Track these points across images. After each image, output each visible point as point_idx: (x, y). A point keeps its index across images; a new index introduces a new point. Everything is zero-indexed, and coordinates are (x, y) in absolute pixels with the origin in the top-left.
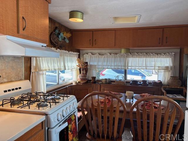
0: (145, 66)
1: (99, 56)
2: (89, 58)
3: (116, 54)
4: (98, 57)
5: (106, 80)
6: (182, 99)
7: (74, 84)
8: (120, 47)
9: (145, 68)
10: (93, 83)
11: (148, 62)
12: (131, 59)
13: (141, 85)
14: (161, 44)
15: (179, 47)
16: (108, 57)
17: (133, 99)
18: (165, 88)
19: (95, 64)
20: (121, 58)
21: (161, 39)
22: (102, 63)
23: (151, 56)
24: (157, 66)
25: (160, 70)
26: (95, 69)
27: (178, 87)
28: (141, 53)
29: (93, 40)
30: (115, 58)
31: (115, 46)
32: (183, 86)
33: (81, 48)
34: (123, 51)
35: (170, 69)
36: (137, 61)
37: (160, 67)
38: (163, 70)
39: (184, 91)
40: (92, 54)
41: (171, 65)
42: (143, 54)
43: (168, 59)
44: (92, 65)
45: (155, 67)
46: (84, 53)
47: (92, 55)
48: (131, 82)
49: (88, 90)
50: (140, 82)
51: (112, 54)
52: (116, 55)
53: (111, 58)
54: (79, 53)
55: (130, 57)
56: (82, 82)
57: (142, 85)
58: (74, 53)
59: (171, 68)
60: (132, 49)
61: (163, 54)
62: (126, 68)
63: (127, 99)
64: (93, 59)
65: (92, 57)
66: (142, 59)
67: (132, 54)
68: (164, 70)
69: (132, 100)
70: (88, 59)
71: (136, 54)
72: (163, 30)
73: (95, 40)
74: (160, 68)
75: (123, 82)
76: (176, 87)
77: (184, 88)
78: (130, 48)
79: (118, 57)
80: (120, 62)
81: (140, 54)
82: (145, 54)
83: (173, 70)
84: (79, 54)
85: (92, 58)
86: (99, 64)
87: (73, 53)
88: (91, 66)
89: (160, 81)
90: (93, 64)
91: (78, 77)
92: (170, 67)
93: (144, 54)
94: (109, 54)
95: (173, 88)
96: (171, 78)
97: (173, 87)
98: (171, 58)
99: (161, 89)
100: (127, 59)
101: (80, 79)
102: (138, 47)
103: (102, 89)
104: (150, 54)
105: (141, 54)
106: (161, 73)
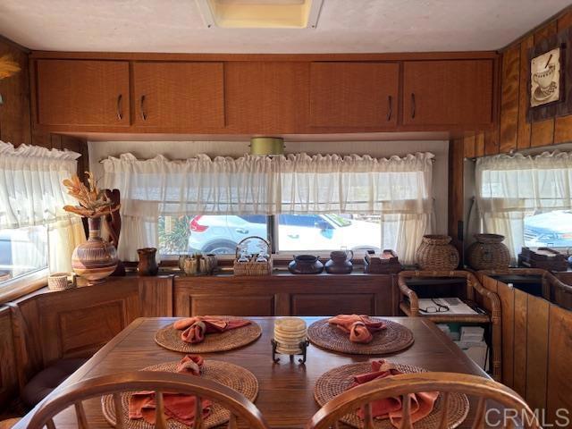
0: (338, 200)
1: (170, 164)
2: (127, 171)
3: (235, 158)
4: (163, 169)
5: (198, 261)
6: (470, 319)
7: (54, 287)
8: (248, 131)
9: (338, 207)
10: (144, 274)
11: (347, 185)
12: (291, 175)
13: (327, 270)
14: (394, 120)
15: (446, 134)
16: (204, 170)
17: (304, 353)
18: (410, 278)
19: (155, 195)
20: (254, 171)
21: (395, 102)
22: (182, 191)
23: (357, 164)
24: (377, 202)
25: (390, 212)
26: (153, 218)
27: (452, 273)
28: (324, 156)
29: (131, 98)
30: (232, 172)
31: (225, 125)
32: (465, 267)
33: (90, 134)
34: (260, 145)
35: (420, 210)
36: (311, 182)
37: (388, 202)
38: (399, 215)
39: (469, 285)
40: (139, 157)
41: (425, 196)
42: (331, 157)
43: (413, 174)
44: (140, 202)
45: (371, 202)
46: (106, 155)
47: (139, 163)
48: (293, 262)
49: (120, 305)
50: (324, 261)
51: (220, 158)
52: (233, 163)
53: (215, 174)
54: (79, 155)
55: (285, 171)
56: (91, 278)
57: (332, 269)
58: (49, 153)
59: (425, 204)
60: (290, 141)
61: (399, 159)
62: (274, 208)
63: (277, 356)
64: (145, 176)
65: (138, 168)
66: (327, 175)
67: (292, 159)
68: (402, 212)
69: (302, 357)
70: (123, 175)
71: (307, 157)
72: (401, 70)
73: (143, 98)
74: (388, 208)
75: (264, 266)
76: (444, 274)
77: (469, 275)
78: (284, 136)
79: (242, 171)
80: (252, 185)
81: (322, 158)
82: (337, 158)
83: (429, 212)
84: (78, 159)
85: (139, 172)
86: (169, 198)
87: (42, 151)
88: (135, 205)
89: (390, 252)
90: (142, 198)
91: (75, 257)
92: (420, 204)
93: (333, 160)
94: (208, 158)
95: (436, 278)
96: (426, 240)
97: (435, 273)
98: (422, 173)
99: (397, 283)
100: (276, 175)
101: (80, 264)
102: (315, 130)
103: (184, 297)
104: (353, 157)
105: (325, 158)
106: (393, 223)
